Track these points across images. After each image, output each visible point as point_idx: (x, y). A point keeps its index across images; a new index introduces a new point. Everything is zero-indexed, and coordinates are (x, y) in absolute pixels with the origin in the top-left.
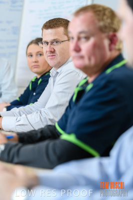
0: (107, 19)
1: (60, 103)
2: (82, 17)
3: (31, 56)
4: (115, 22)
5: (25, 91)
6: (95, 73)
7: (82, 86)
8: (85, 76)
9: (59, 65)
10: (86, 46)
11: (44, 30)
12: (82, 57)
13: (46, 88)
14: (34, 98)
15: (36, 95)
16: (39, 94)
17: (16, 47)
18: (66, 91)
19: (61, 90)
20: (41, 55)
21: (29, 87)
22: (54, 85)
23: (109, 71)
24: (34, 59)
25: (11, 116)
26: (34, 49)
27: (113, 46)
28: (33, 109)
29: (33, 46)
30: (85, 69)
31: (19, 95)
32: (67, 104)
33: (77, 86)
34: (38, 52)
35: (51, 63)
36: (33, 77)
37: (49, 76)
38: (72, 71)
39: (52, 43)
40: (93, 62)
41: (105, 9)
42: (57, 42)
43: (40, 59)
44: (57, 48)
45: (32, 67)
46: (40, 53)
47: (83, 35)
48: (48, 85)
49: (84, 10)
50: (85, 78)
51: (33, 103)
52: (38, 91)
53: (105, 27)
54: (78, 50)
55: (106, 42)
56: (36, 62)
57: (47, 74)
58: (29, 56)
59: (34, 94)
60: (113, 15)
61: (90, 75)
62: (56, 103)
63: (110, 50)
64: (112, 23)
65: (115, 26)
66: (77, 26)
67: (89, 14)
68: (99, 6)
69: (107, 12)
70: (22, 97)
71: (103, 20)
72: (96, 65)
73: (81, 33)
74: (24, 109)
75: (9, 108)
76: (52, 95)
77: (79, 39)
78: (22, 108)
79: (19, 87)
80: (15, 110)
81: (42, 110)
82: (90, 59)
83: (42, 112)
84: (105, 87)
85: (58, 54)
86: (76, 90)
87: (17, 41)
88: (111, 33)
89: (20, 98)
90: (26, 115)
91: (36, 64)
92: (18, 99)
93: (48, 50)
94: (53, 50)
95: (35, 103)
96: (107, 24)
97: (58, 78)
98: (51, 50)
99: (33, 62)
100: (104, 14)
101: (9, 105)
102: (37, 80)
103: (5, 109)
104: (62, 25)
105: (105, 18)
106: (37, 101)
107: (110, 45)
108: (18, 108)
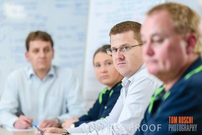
0: (184, 18)
1: (134, 116)
2: (156, 17)
3: (99, 66)
4: (193, 22)
5: (95, 105)
6: (172, 79)
7: (158, 95)
8: (160, 83)
9: (131, 73)
10: (160, 50)
11: (112, 36)
12: (156, 62)
13: (118, 101)
14: (105, 112)
15: (107, 108)
16: (111, 107)
17: (83, 55)
18: (139, 101)
19: (133, 101)
20: (109, 64)
21: (98, 101)
22: (126, 95)
23: (188, 77)
24: (102, 69)
25: (79, 133)
26: (102, 57)
27: (191, 49)
28: (105, 125)
29: (100, 54)
30: (160, 75)
31: (88, 109)
33: (153, 96)
34: (106, 61)
35: (121, 71)
36: (103, 89)
37: (121, 87)
38: (145, 78)
39: (121, 49)
40: (168, 66)
41: (181, 7)
42: (126, 48)
43: (109, 68)
44: (127, 54)
45: (101, 78)
46: (109, 62)
47: (156, 38)
48: (120, 97)
49: (158, 8)
50: (162, 86)
51: (105, 117)
52: (109, 103)
53: (182, 27)
54: (151, 53)
55: (183, 45)
56: (105, 72)
57: (119, 85)
58: (96, 66)
59: (106, 107)
60: (190, 14)
61: (166, 81)
63: (188, 53)
64: (190, 22)
65: (191, 26)
66: (150, 28)
67: (164, 13)
68: (175, 4)
69: (183, 11)
70: (91, 111)
71: (178, 19)
72: (172, 70)
73: (154, 35)
75: (77, 125)
76: (124, 107)
77: (152, 41)
78: (91, 123)
82: (164, 63)
84: (184, 94)
85: (128, 61)
86: (151, 100)
87: (84, 48)
88: (188, 35)
89: (89, 112)
90: (97, 131)
91: (105, 74)
92: (86, 113)
93: (117, 57)
94: (122, 58)
95: (107, 117)
96: (183, 24)
97: (130, 87)
98: (120, 57)
99: (102, 73)
100: (180, 13)
101: (77, 120)
102: (108, 92)
103: (73, 126)
104: (132, 29)
105: (181, 17)
106: (108, 115)
107: (187, 48)
108: (87, 123)
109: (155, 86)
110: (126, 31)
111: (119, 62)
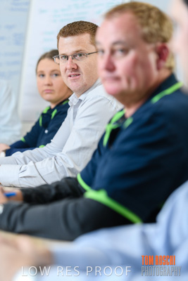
0: (154, 23)
1: (84, 146)
2: (118, 19)
3: (43, 75)
4: (165, 28)
5: (34, 128)
6: (136, 101)
7: (117, 122)
8: (121, 106)
9: (85, 89)
10: (122, 63)
11: (61, 38)
12: (117, 79)
13: (63, 124)
14: (45, 137)
15: (49, 133)
16: (53, 132)
17: (20, 63)
18: (90, 127)
19: (85, 126)
20: (56, 75)
21: (38, 123)
22: (74, 118)
23: (156, 99)
24: (46, 80)
25: (12, 164)
26: (47, 65)
27: (162, 63)
28: (45, 154)
29: (46, 61)
30: (122, 96)
31: (25, 134)
32: (95, 147)
33: (110, 122)
34: (53, 71)
35: (71, 84)
36: (45, 106)
37: (68, 106)
38: (101, 98)
39: (74, 56)
40: (133, 85)
41: (150, 9)
42: (80, 55)
43: (56, 81)
44: (82, 63)
45: (43, 91)
46: (56, 72)
47: (118, 47)
48: (66, 119)
49: (120, 9)
50: (122, 110)
51: (45, 145)
52: (51, 127)
53: (152, 35)
54: (111, 68)
55: (152, 57)
56: (49, 85)
57: (64, 103)
58: (40, 76)
59: (46, 131)
60: (162, 18)
61: (128, 105)
62: (78, 145)
63: (159, 68)
64: (161, 29)
65: (165, 34)
66: (109, 34)
67: (128, 16)
68: (142, 5)
69: (153, 14)
70: (28, 136)
71: (147, 24)
72: (137, 91)
73: (115, 43)
74: (31, 154)
75: (8, 153)
76: (72, 134)
77: (113, 52)
78: (28, 152)
79: (25, 122)
80: (18, 155)
81: (58, 154)
82: (129, 81)
83: (58, 158)
84: (150, 122)
85: (83, 72)
86: (109, 128)
87: (21, 54)
88: (159, 44)
89: (25, 137)
90: (34, 163)
91: (49, 88)
92: (22, 139)
93: (69, 67)
94: (76, 67)
95: (48, 145)
96: (154, 31)
97: (81, 109)
98: (73, 67)
99: (46, 85)
100: (149, 17)
101: (8, 148)
102: (50, 110)
103: (3, 154)
104: (88, 31)
105: (151, 21)
106: (50, 142)
107: (158, 62)
108: (22, 152)
109: (114, 108)
110: (82, 33)
111: (70, 73)
